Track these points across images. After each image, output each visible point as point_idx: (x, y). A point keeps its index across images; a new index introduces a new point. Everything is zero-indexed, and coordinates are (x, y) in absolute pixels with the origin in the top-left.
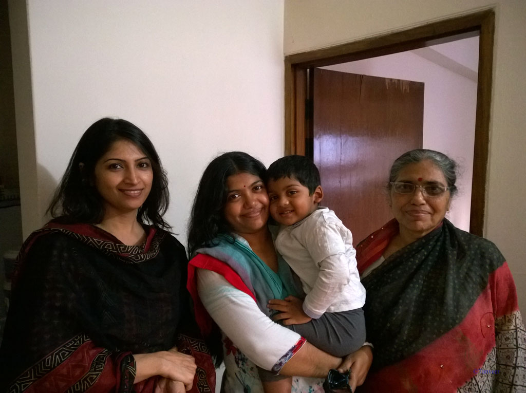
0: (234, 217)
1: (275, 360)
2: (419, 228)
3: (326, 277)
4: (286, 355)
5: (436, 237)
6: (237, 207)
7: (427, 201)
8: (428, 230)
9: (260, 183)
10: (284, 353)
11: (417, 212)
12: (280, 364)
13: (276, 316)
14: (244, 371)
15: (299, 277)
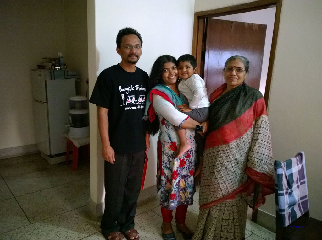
0: (165, 78)
1: (180, 122)
2: (233, 84)
3: (196, 95)
4: (183, 121)
5: (238, 89)
6: (167, 74)
7: (237, 74)
8: (236, 85)
9: (175, 66)
10: (183, 120)
11: (232, 78)
12: (182, 124)
13: (180, 110)
14: (169, 130)
15: (187, 98)
